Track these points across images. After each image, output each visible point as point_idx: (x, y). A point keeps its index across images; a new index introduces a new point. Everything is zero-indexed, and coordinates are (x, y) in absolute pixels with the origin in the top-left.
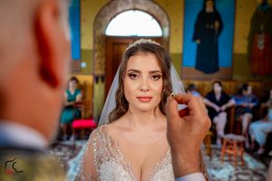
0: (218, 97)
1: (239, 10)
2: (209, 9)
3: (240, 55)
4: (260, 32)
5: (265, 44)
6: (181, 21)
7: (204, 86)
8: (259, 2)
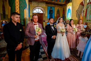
1: (55, 10)
2: (51, 10)
6: (47, 11)
8: (58, 9)
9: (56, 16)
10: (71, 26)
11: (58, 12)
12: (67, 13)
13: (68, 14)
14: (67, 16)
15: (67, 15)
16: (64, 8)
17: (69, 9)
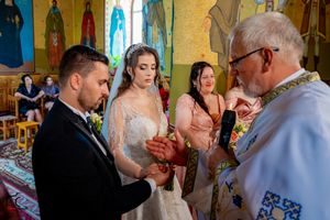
0: (29, 91)
1: (35, 9)
2: (8, 2)
3: (41, 50)
4: (54, 31)
5: (58, 42)
7: (11, 80)
8: (51, 4)
9: (40, 43)
10: (206, 109)
11: (55, 21)
12: (108, 33)
13: (111, 36)
14: (107, 49)
15: (108, 39)
16: (88, 4)
17: (118, 12)
